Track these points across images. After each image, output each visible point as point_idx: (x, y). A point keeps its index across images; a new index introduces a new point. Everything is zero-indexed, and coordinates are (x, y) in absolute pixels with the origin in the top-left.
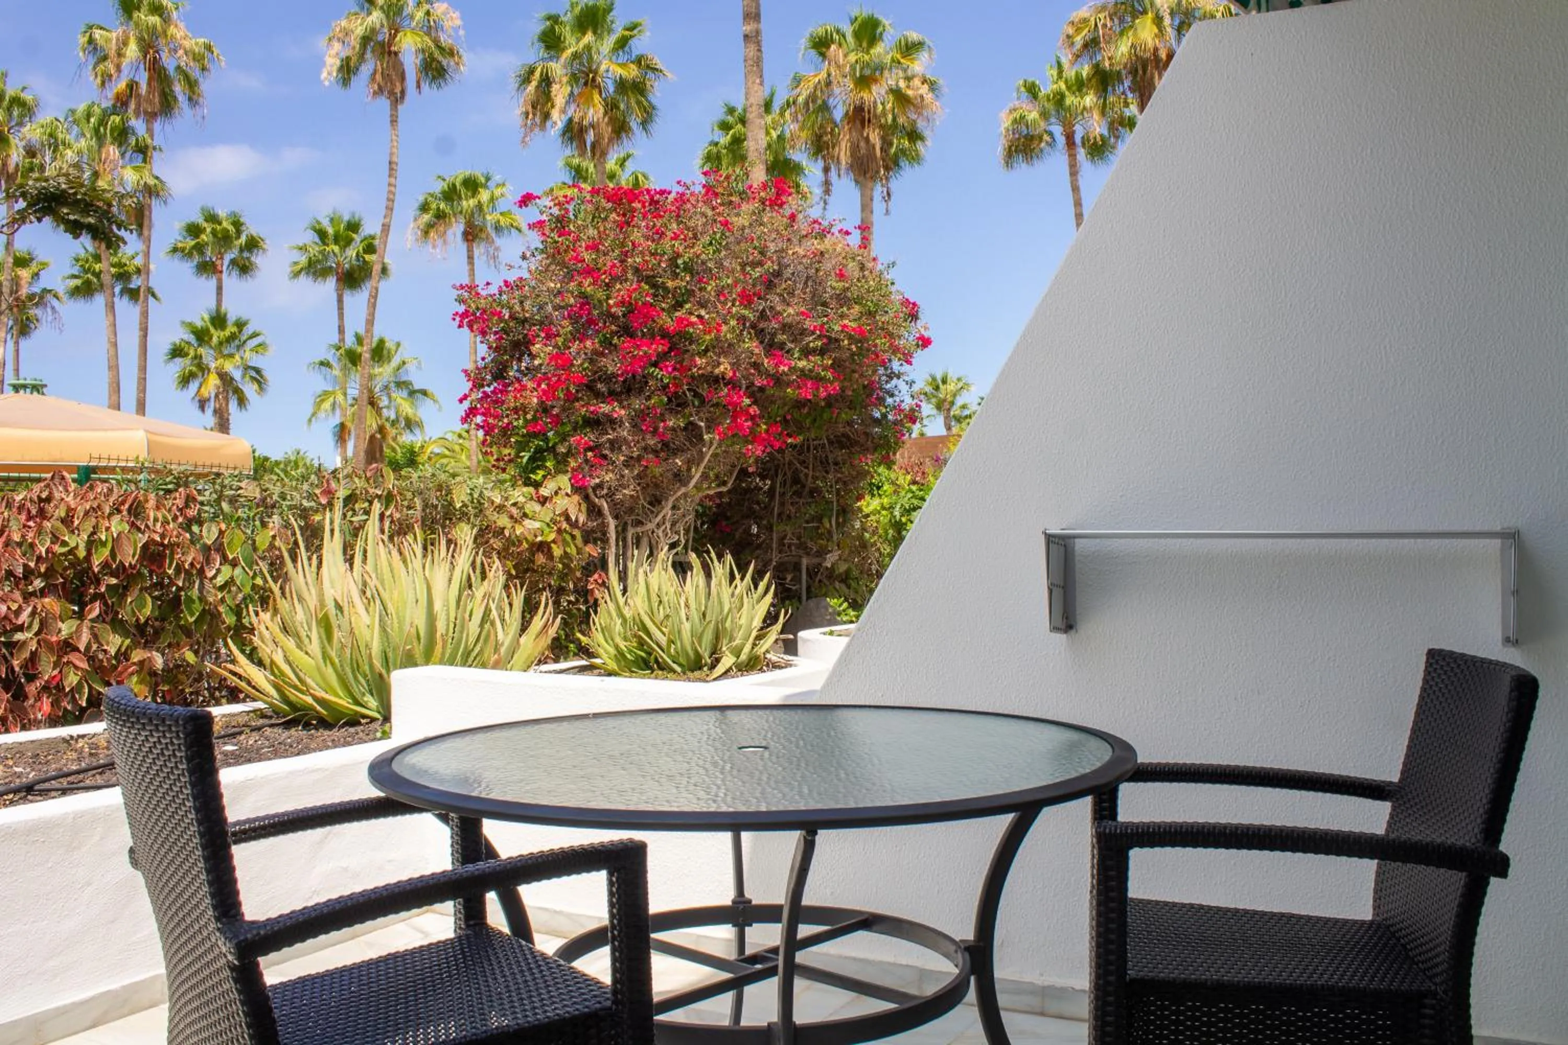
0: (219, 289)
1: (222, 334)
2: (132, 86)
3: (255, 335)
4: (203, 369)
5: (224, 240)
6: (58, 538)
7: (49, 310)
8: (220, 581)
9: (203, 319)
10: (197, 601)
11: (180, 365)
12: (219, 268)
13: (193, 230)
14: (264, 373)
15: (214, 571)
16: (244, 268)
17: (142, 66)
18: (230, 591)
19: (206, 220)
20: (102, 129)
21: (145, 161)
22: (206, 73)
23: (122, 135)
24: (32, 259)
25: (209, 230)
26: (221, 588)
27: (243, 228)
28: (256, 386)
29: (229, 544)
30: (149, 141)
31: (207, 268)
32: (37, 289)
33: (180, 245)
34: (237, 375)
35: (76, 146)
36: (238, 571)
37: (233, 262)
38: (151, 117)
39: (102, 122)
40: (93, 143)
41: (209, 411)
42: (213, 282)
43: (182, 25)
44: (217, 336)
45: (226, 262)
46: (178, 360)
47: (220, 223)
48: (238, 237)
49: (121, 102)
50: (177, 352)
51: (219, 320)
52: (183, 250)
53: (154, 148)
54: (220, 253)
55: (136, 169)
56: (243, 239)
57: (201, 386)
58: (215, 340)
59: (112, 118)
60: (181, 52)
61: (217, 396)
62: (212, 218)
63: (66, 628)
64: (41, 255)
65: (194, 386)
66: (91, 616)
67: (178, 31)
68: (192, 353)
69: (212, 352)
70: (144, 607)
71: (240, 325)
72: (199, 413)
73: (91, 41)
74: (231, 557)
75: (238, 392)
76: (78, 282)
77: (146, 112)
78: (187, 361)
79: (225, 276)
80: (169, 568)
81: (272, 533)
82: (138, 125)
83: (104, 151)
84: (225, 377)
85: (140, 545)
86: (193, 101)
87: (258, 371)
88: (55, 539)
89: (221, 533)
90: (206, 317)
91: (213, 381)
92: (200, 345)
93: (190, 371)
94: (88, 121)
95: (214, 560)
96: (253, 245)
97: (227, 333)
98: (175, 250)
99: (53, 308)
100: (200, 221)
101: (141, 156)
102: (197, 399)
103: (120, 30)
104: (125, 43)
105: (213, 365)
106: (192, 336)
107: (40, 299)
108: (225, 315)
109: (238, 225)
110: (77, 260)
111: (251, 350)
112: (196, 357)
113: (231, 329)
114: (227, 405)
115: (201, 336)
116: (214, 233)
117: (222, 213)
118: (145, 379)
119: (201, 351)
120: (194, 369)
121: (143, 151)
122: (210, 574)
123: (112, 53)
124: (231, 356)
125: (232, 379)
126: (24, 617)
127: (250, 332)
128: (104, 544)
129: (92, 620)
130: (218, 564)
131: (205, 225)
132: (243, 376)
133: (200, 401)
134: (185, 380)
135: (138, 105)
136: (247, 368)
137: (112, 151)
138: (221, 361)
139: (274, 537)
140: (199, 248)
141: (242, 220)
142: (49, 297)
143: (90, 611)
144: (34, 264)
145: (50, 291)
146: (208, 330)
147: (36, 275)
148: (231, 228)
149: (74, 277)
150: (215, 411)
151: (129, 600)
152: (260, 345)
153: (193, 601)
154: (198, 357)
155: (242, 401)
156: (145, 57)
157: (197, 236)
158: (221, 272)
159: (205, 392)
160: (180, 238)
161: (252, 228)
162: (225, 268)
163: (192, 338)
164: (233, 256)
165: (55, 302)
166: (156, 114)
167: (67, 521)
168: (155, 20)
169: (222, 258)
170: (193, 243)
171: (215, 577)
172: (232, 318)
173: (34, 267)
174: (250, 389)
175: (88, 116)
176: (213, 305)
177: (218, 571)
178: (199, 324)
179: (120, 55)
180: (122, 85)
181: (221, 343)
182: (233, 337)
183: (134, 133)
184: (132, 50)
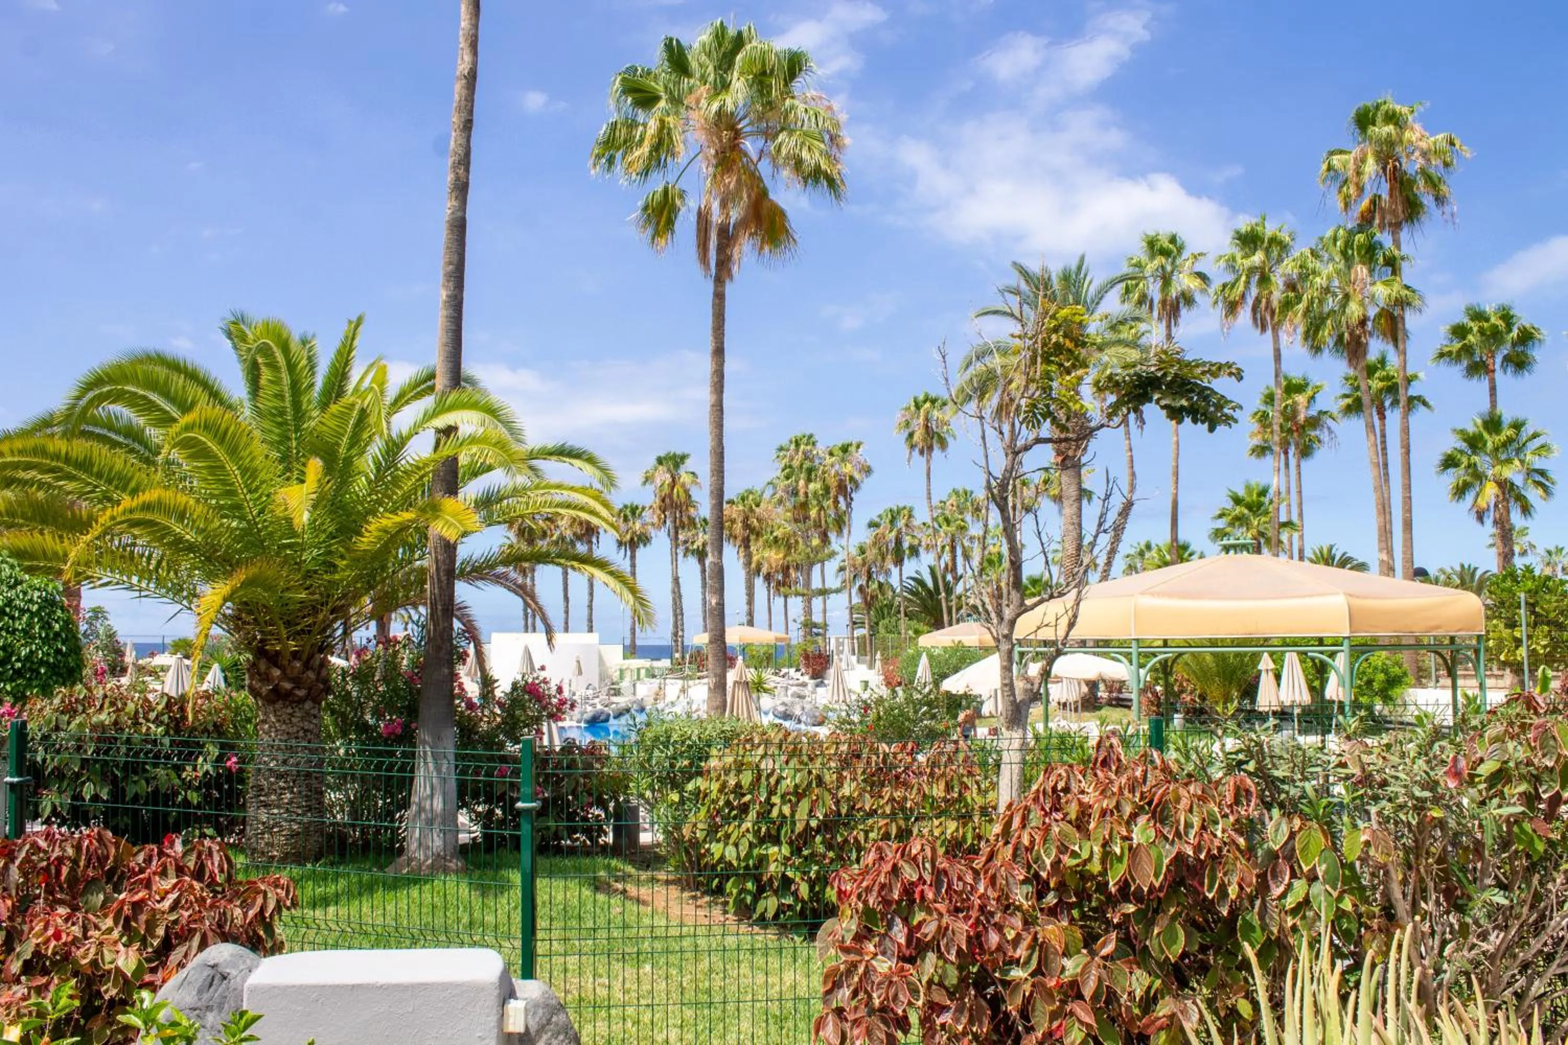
0: (1493, 390)
1: (1497, 438)
2: (1374, 202)
3: (1535, 436)
4: (1479, 476)
5: (1494, 337)
6: (1067, 848)
7: (1326, 430)
8: (1290, 902)
9: (1476, 425)
10: (1258, 929)
11: (1452, 478)
12: (1491, 367)
13: (1459, 332)
14: (1551, 475)
15: (1282, 889)
16: (1519, 363)
17: (1383, 179)
18: (1304, 917)
19: (1472, 319)
20: (1350, 252)
21: (1394, 273)
22: (1451, 169)
23: (1370, 251)
24: (1307, 385)
25: (1475, 329)
26: (1294, 911)
27: (1514, 320)
28: (1540, 491)
29: (1302, 850)
30: (1396, 253)
31: (1477, 368)
32: (1313, 412)
33: (1447, 349)
34: (1518, 480)
35: (1325, 273)
36: (1317, 888)
37: (1507, 359)
38: (1396, 227)
39: (1348, 244)
40: (1341, 266)
41: (1489, 521)
42: (1485, 384)
43: (1417, 126)
44: (1491, 441)
45: (1499, 359)
46: (1451, 470)
47: (1487, 320)
48: (1510, 330)
49: (1366, 220)
50: (1449, 462)
51: (1493, 424)
52: (1450, 353)
53: (1403, 258)
54: (1490, 351)
55: (1386, 283)
56: (1515, 333)
57: (1478, 495)
58: (1490, 445)
59: (1357, 238)
60: (1417, 154)
61: (1496, 506)
62: (1478, 316)
63: (1072, 966)
64: (1315, 380)
65: (1470, 497)
66: (1104, 952)
67: (1414, 134)
68: (1465, 460)
69: (1488, 459)
70: (1175, 943)
71: (1517, 426)
72: (1479, 525)
73: (1330, 168)
74: (1305, 869)
75: (1520, 498)
76: (1349, 401)
77: (1390, 224)
78: (1461, 471)
79: (1499, 375)
80: (1210, 891)
81: (1364, 838)
82: (1385, 238)
83: (1353, 271)
84: (1505, 486)
85: (1166, 861)
86: (1440, 200)
87: (1542, 473)
88: (1063, 849)
89: (1292, 835)
90: (1479, 421)
91: (1491, 491)
92: (1474, 453)
93: (1465, 481)
94: (1335, 245)
95: (1282, 873)
96: (1526, 337)
97: (1502, 437)
98: (1441, 355)
99: (1329, 428)
100: (1466, 320)
101: (1390, 269)
102: (1475, 510)
103: (1358, 149)
104: (1363, 161)
105: (1490, 473)
106: (1465, 444)
107: (1314, 422)
108: (1500, 417)
109: (1507, 318)
110: (1347, 379)
111: (1533, 453)
112: (1469, 466)
113: (1508, 432)
114: (1508, 512)
115: (1474, 443)
116: (1482, 331)
117: (1489, 309)
118: (1410, 498)
119: (1475, 458)
120: (1468, 479)
121: (1392, 263)
122: (1277, 891)
123: (1351, 173)
124: (1509, 461)
125: (1512, 484)
126: (1021, 952)
127: (1531, 433)
128: (1120, 859)
129: (1105, 958)
130: (1287, 878)
131: (1471, 324)
132: (1526, 480)
133: (1477, 512)
134: (1460, 491)
135: (1383, 219)
136: (1530, 472)
137: (1361, 271)
138: (1498, 467)
139: (1367, 844)
140: (1468, 350)
141: (1511, 313)
142: (1324, 418)
143: (1104, 945)
144: (1310, 388)
145: (1326, 413)
146: (1481, 436)
147: (1312, 398)
148: (1500, 323)
149: (1346, 396)
150: (1495, 522)
151: (1156, 932)
152: (1542, 447)
153: (1253, 929)
154: (1472, 466)
155: (1526, 509)
156: (1384, 169)
157: (1464, 338)
158: (1493, 371)
159: (1482, 503)
160: (1445, 343)
161: (1524, 319)
162: (1497, 366)
163: (1464, 446)
164: (1506, 352)
165: (1330, 422)
166: (1401, 223)
167: (1080, 824)
168: (1390, 128)
169: (1493, 357)
170: (1459, 345)
171: (1283, 896)
172: (1507, 418)
173: (1310, 392)
174: (1533, 495)
175: (1335, 240)
176: (1486, 406)
177: (1289, 887)
178: (1471, 429)
179: (1359, 173)
180: (1365, 203)
181: (1496, 449)
182: (1510, 441)
183: (1382, 247)
184: (1371, 166)
